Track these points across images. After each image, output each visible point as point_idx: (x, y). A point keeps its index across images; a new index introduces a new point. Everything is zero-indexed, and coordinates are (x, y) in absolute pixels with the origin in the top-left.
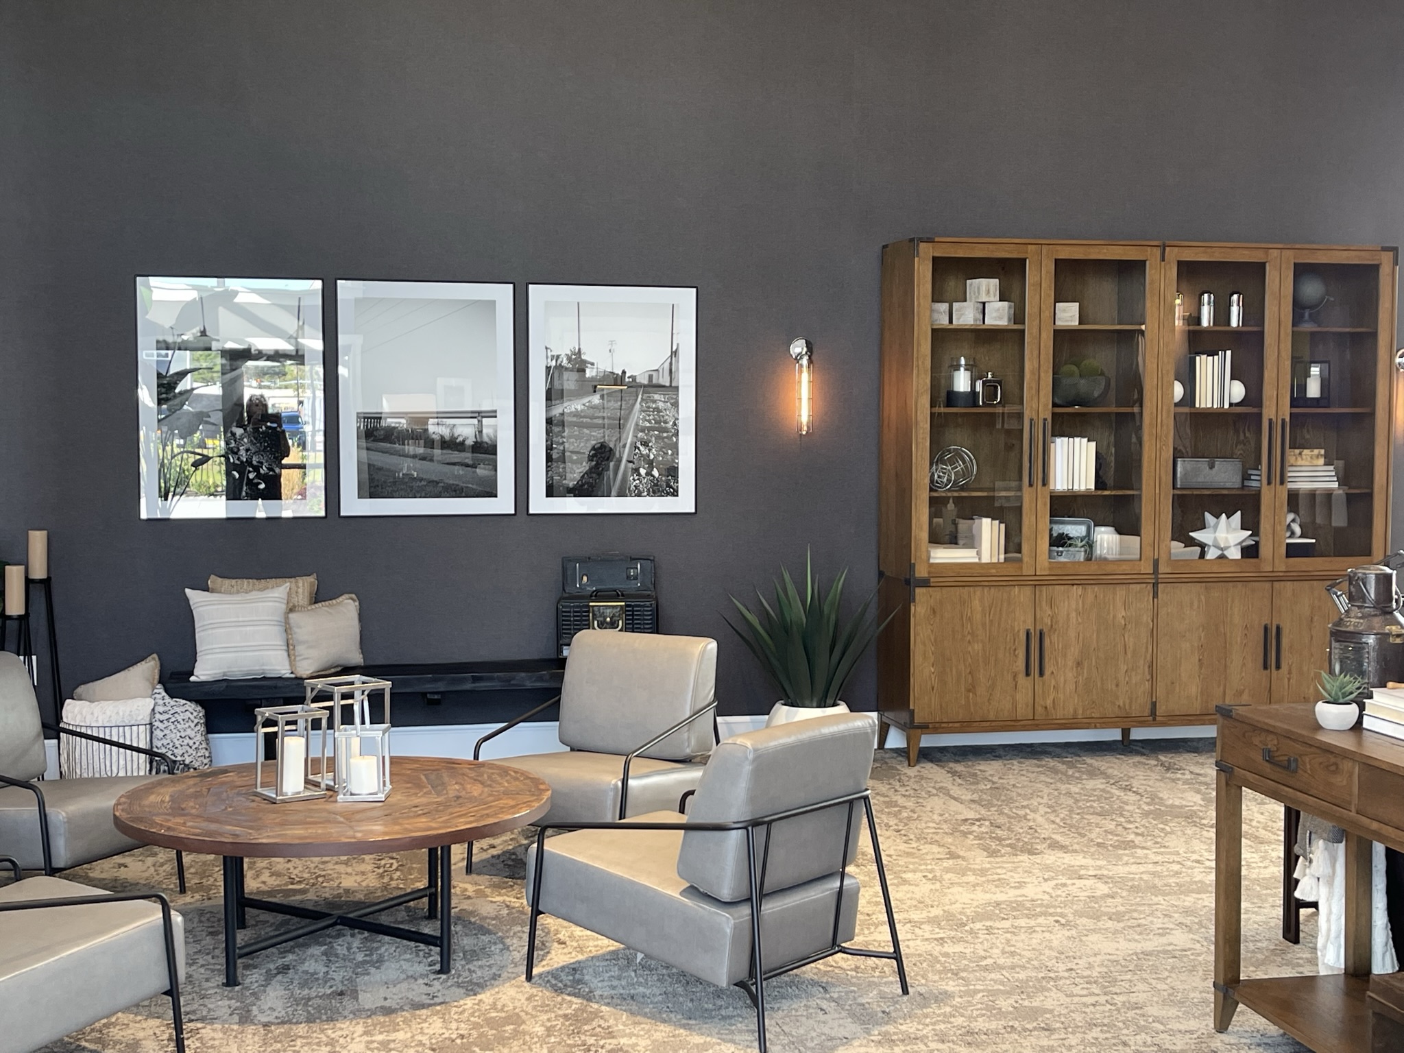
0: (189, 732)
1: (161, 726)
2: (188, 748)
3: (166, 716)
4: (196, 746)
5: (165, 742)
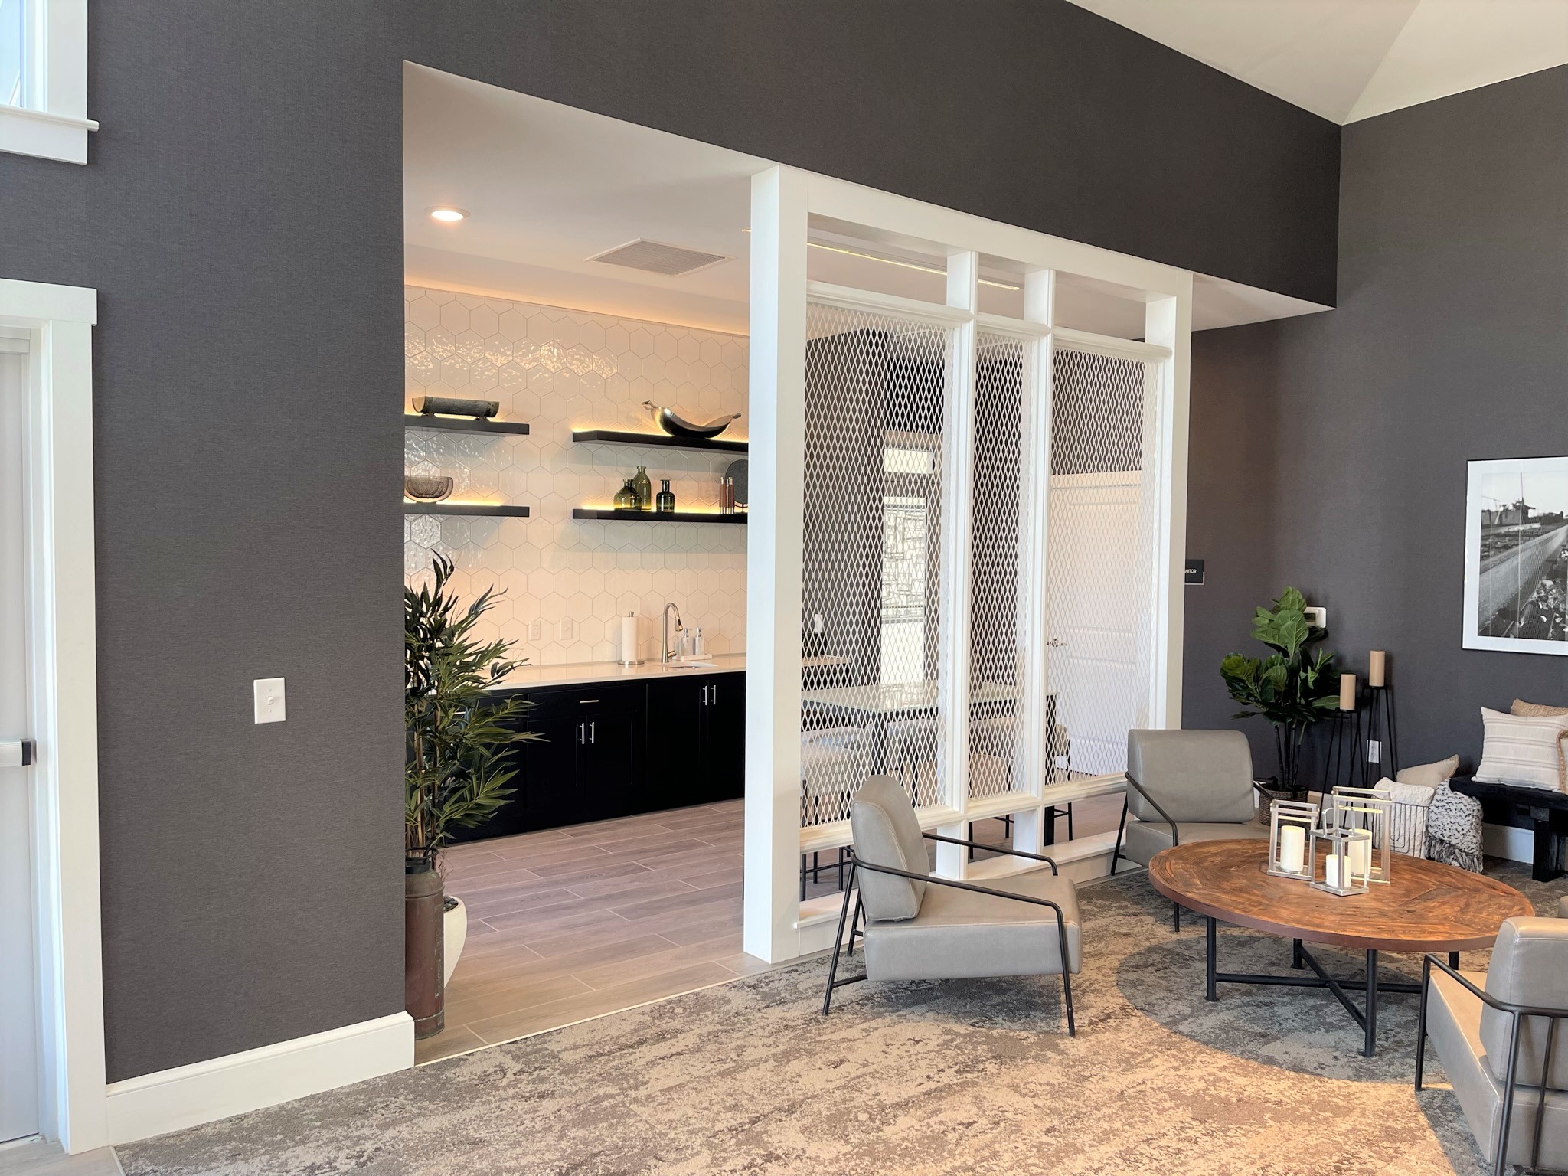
0: (1459, 820)
1: (1436, 810)
2: (1456, 832)
3: (1442, 804)
4: (1464, 832)
5: (1437, 823)
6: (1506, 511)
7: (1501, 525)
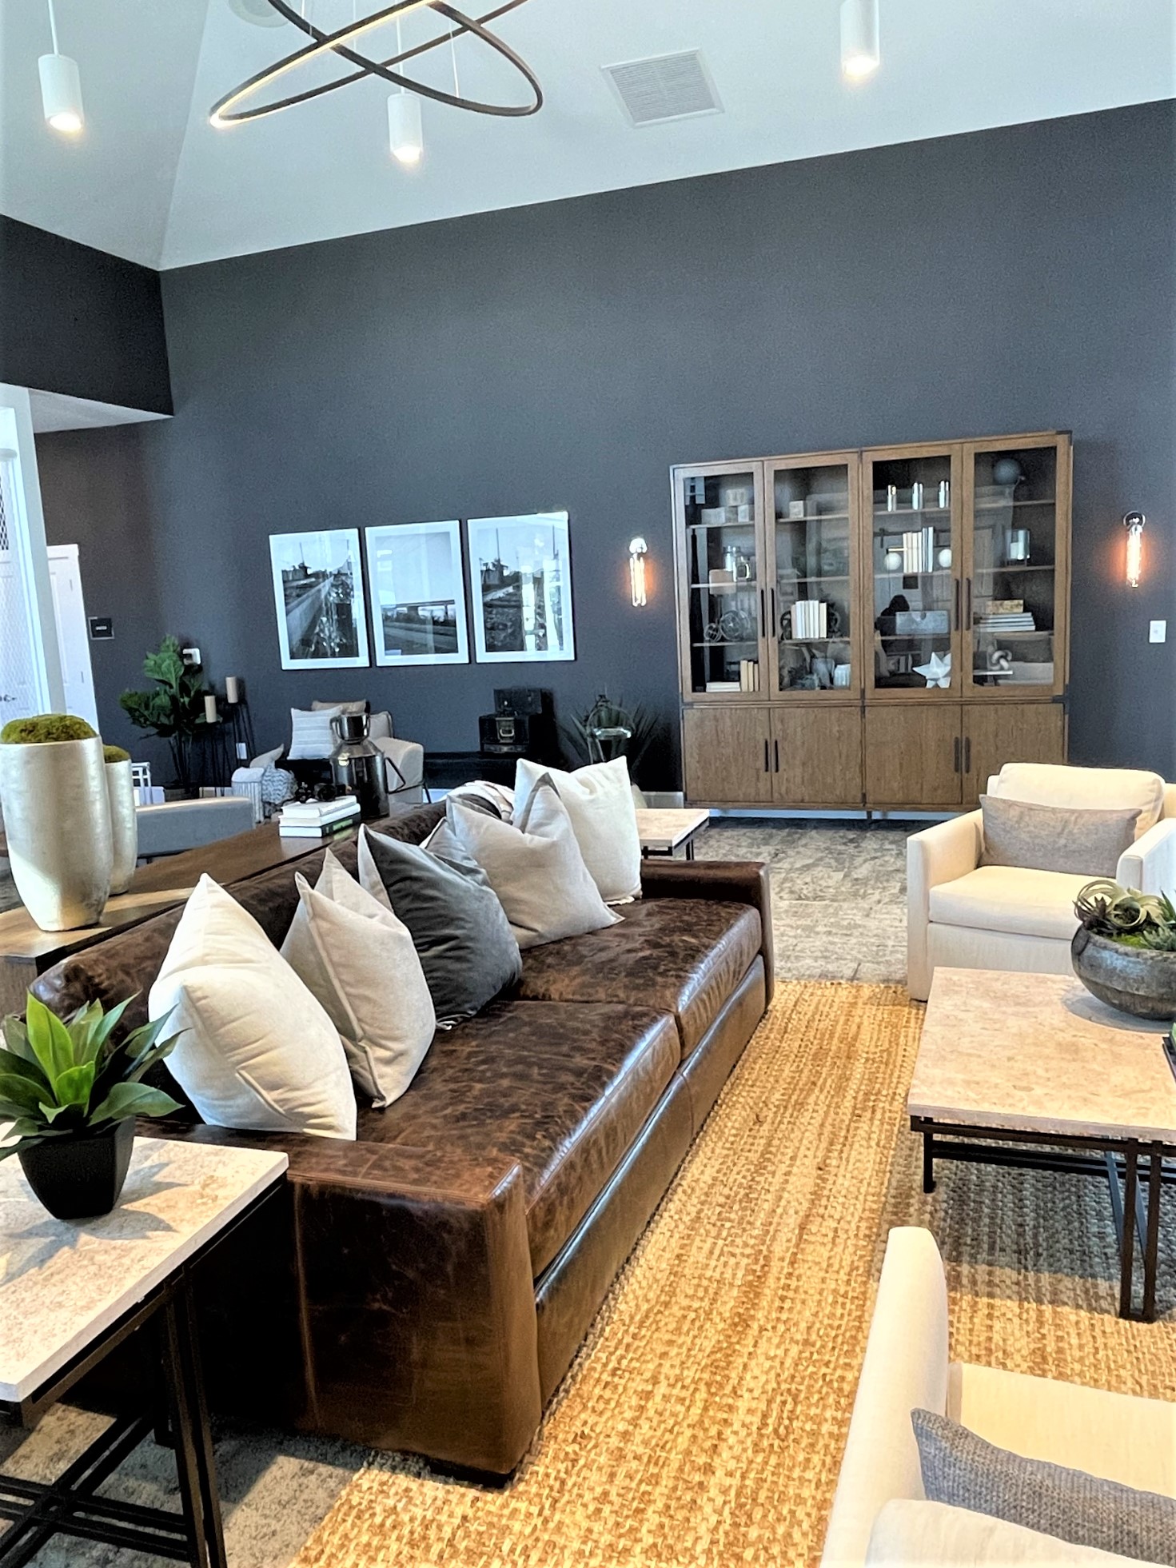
1: (266, 782)
3: (270, 778)
6: (295, 570)
7: (294, 580)
